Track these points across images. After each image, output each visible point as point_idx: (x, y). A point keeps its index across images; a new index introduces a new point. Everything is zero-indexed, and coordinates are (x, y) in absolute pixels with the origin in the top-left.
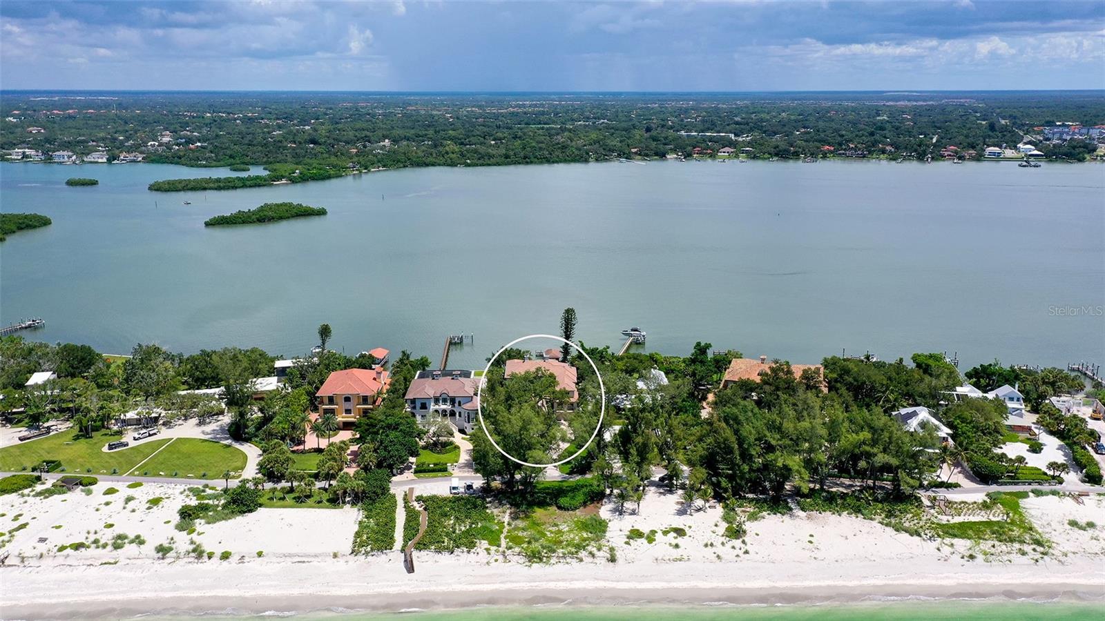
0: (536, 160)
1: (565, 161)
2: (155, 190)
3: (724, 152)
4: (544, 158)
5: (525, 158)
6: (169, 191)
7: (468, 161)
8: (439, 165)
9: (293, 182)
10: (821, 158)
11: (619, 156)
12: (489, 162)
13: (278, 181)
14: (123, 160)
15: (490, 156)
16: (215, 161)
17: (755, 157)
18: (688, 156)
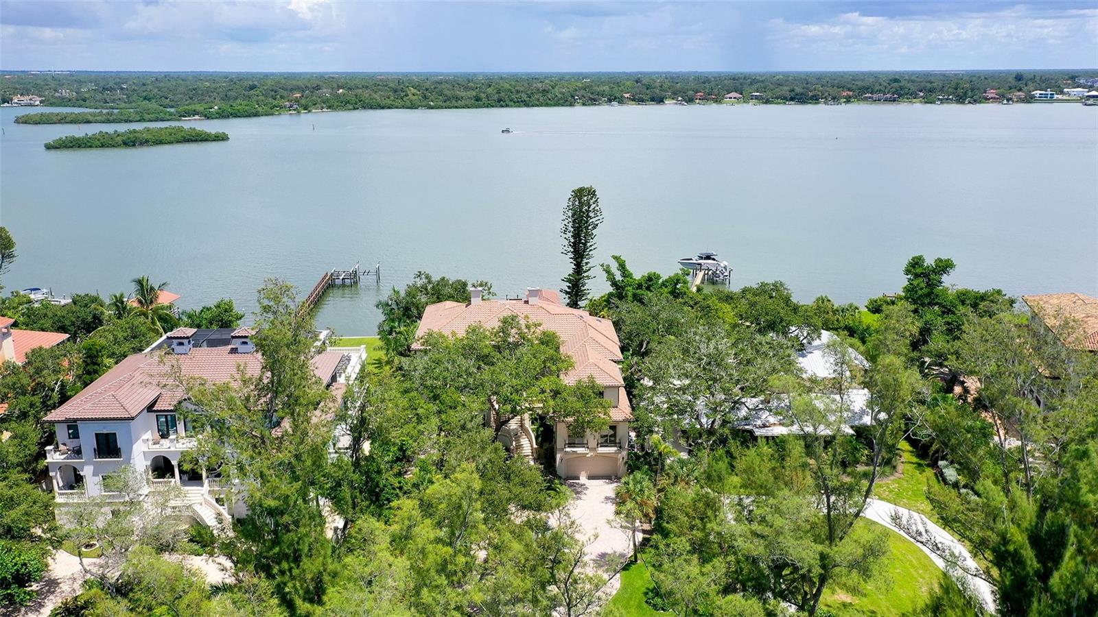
0: (512, 103)
1: (547, 105)
2: (22, 123)
3: (731, 98)
4: (522, 101)
5: (499, 101)
6: (39, 123)
7: (432, 103)
8: (397, 108)
9: (208, 118)
10: (844, 102)
11: (610, 101)
12: (456, 105)
13: (189, 116)
14: (17, 103)
15: (457, 99)
16: (125, 102)
17: (767, 102)
18: (690, 100)
